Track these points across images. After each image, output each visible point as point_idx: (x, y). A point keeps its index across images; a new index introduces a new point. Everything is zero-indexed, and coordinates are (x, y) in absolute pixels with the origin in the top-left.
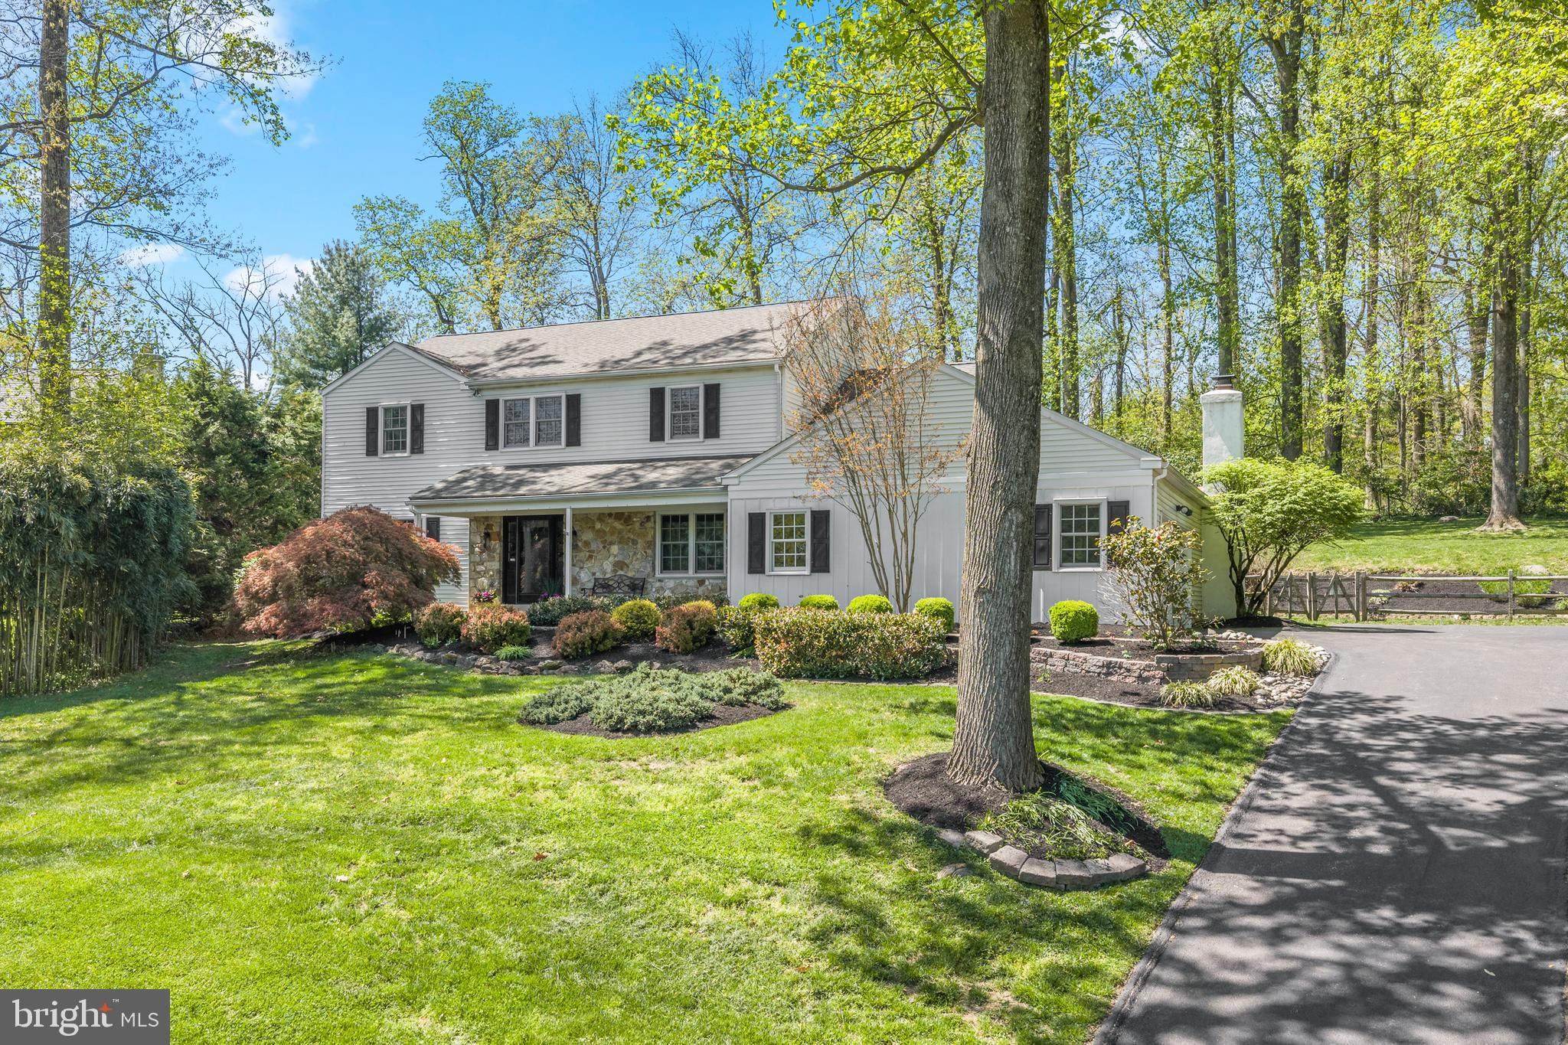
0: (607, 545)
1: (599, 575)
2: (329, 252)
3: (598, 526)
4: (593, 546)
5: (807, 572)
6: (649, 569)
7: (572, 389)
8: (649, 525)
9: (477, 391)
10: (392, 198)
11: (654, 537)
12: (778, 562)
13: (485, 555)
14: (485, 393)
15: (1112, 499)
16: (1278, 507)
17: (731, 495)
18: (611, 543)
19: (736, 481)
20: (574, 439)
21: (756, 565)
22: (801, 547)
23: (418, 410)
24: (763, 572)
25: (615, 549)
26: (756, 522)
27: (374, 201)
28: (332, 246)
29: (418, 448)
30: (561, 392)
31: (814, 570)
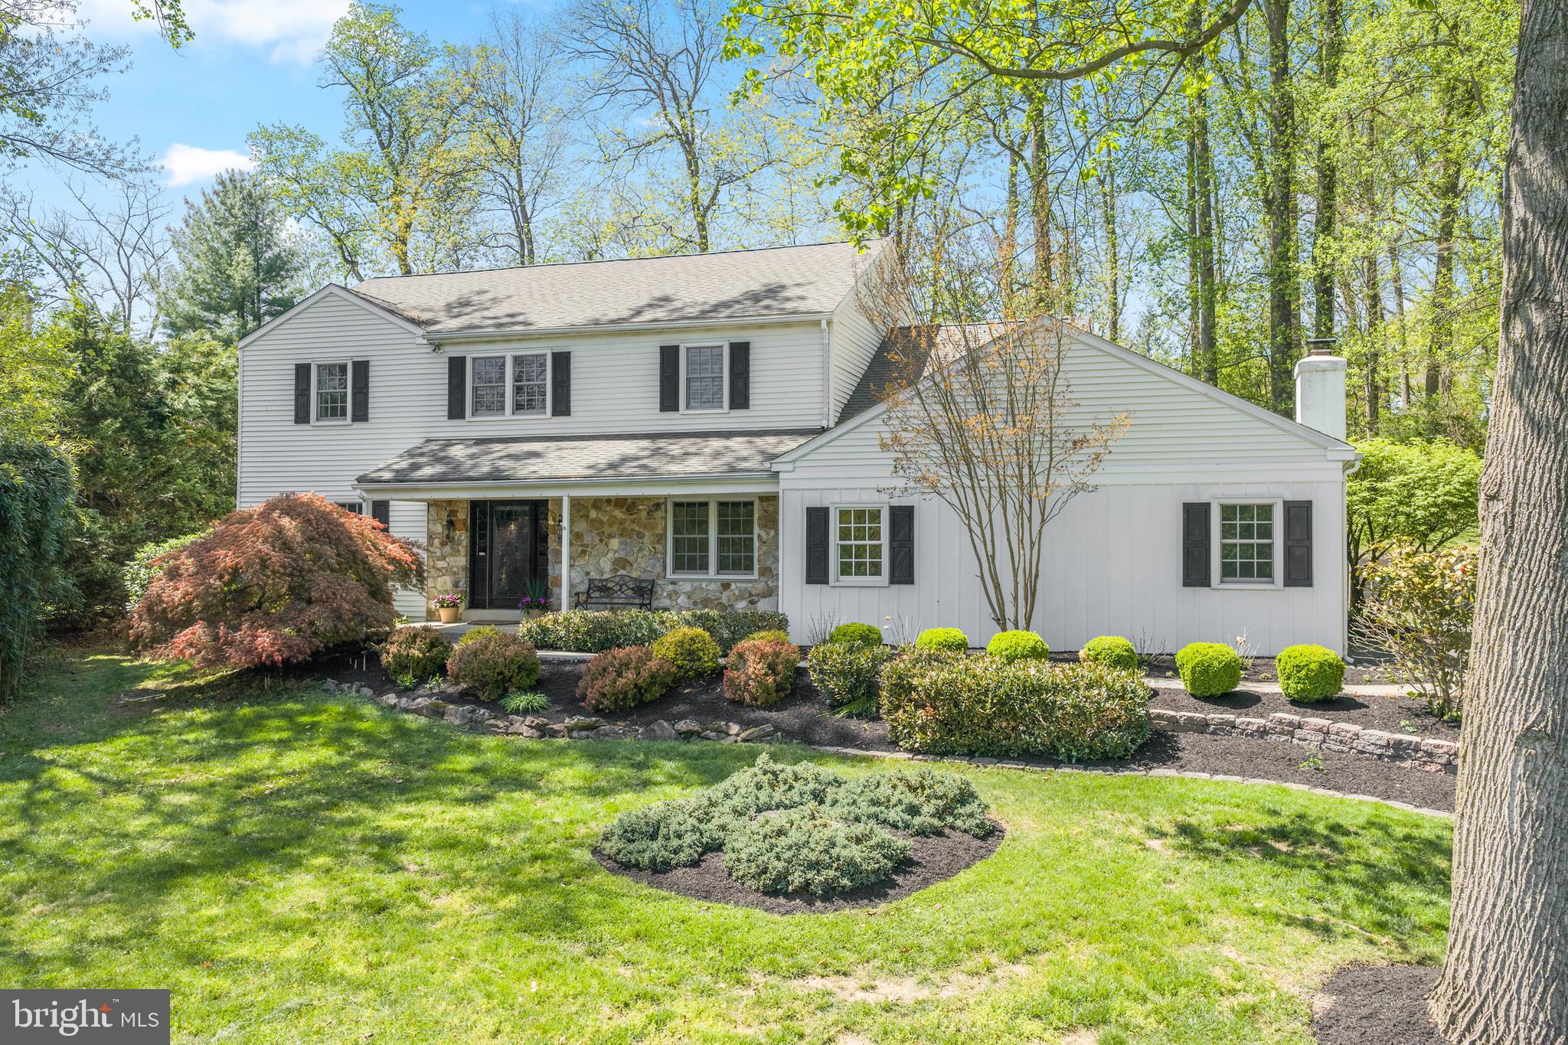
0: (605, 537)
1: (594, 575)
2: (222, 183)
3: (593, 514)
4: (587, 540)
5: (886, 583)
6: (659, 569)
7: (561, 346)
8: (659, 514)
9: (437, 347)
10: (291, 127)
11: (665, 529)
12: (845, 570)
13: (447, 549)
14: (447, 348)
15: (1289, 498)
16: (1430, 500)
17: (783, 485)
18: (610, 536)
19: (790, 467)
20: (562, 407)
21: (817, 572)
22: (876, 551)
23: (362, 369)
24: (826, 582)
25: (615, 543)
26: (817, 519)
27: (271, 129)
28: (226, 177)
29: (361, 414)
30: (546, 349)
31: (893, 580)
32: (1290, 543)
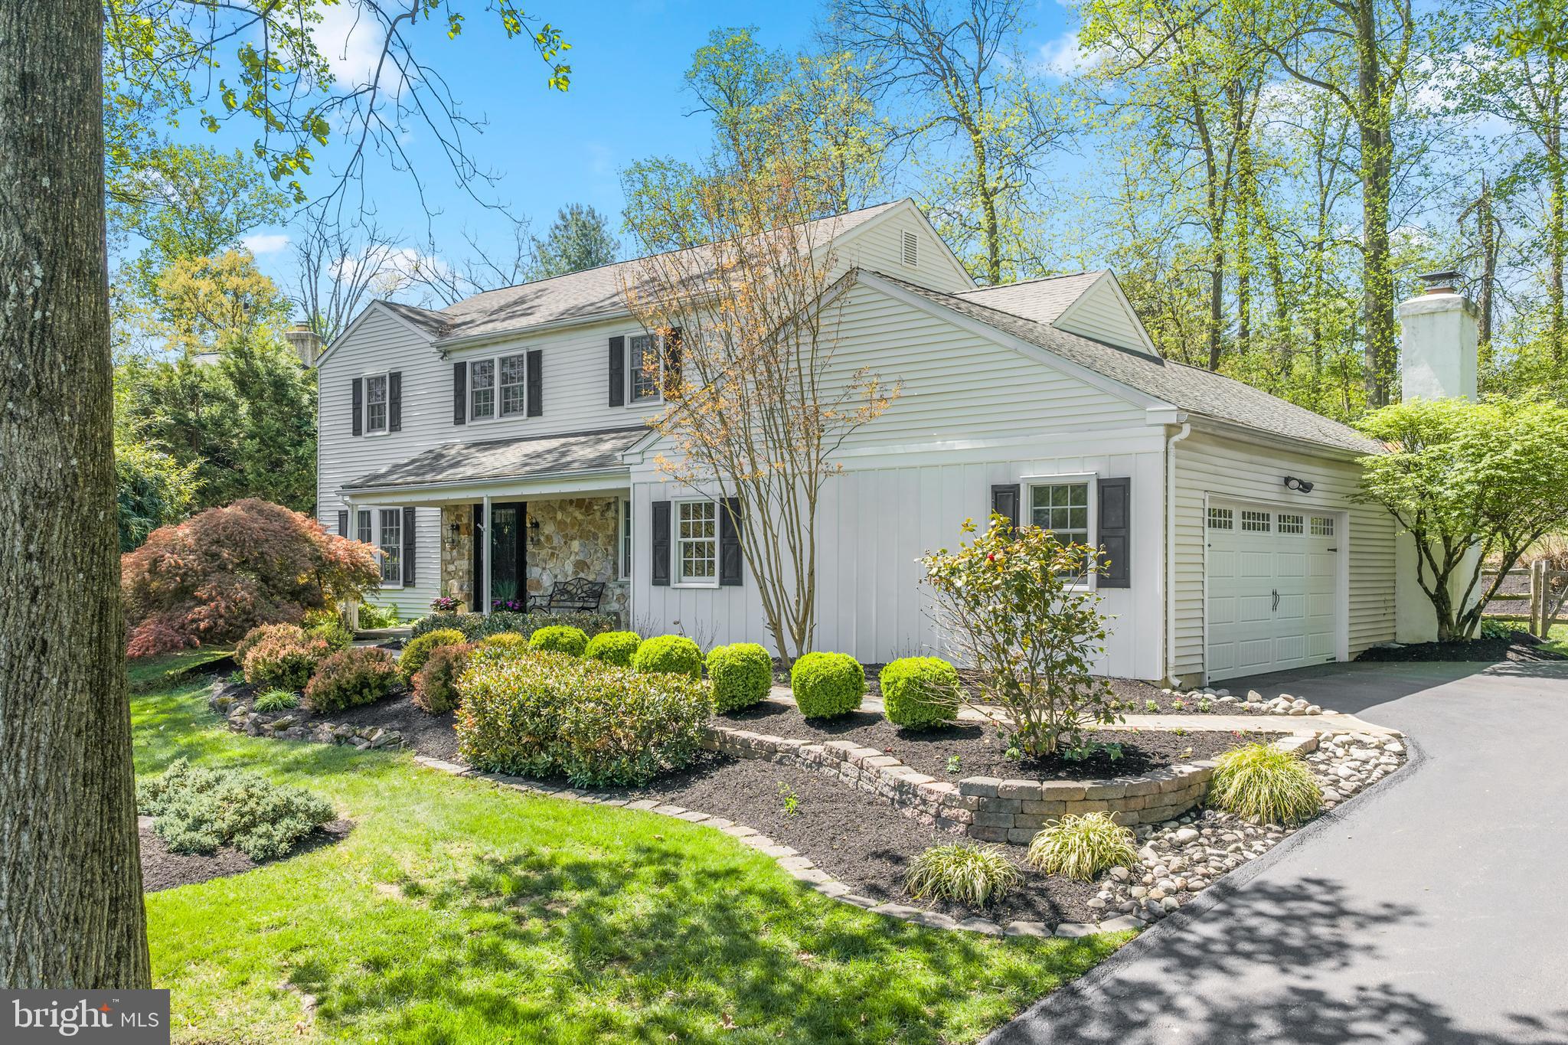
0: (568, 539)
3: (559, 516)
4: (555, 543)
5: (716, 585)
6: (610, 572)
7: (533, 345)
8: (610, 514)
9: (445, 354)
11: (616, 529)
12: (687, 570)
13: (455, 553)
14: (454, 355)
15: (1104, 475)
17: (634, 478)
18: (572, 539)
19: (638, 459)
20: (535, 409)
21: (661, 576)
22: (712, 549)
23: (396, 378)
24: (668, 584)
25: (576, 545)
26: (661, 512)
29: (395, 426)
30: (519, 349)
31: (724, 582)
32: (1104, 533)
